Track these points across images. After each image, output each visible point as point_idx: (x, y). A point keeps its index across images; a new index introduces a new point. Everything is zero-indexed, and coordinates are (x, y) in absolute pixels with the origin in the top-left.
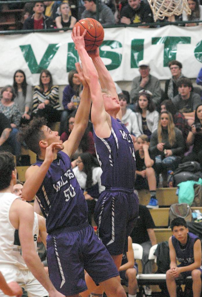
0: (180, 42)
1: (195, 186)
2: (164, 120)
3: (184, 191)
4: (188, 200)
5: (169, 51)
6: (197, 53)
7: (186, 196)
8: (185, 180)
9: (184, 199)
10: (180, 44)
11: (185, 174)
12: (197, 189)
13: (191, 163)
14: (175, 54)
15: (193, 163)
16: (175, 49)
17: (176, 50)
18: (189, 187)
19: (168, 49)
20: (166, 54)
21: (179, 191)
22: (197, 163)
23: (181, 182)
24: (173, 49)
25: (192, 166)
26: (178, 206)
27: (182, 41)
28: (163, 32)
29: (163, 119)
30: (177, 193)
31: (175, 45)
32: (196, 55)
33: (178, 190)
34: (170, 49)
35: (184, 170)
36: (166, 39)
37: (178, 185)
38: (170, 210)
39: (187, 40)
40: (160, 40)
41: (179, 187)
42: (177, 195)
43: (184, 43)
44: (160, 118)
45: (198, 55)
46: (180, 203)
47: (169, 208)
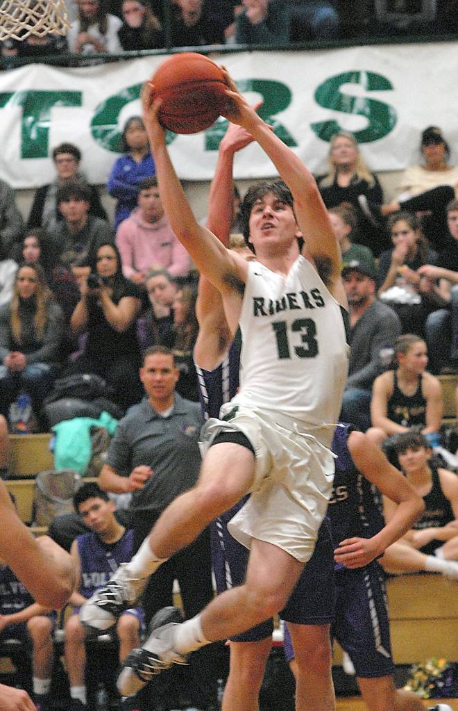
0: (59, 103)
1: (93, 431)
2: (26, 283)
3: (68, 443)
4: (76, 463)
5: (33, 123)
6: (97, 127)
7: (71, 453)
8: (69, 417)
9: (69, 460)
10: (58, 106)
11: (69, 404)
12: (96, 436)
13: (81, 378)
14: (47, 129)
15: (87, 377)
16: (47, 118)
17: (48, 121)
18: (79, 433)
19: (30, 119)
20: (25, 131)
21: (55, 442)
22: (97, 378)
23: (59, 421)
24: (41, 119)
25: (86, 385)
26: (53, 477)
27: (63, 100)
28: (19, 80)
29: (22, 279)
30: (51, 445)
31: (47, 109)
32: (94, 133)
33: (52, 440)
34: (36, 120)
35: (67, 393)
36: (25, 96)
37: (55, 428)
38: (36, 486)
39: (74, 98)
40: (12, 99)
41: (55, 434)
42: (53, 451)
43: (66, 105)
44: (18, 278)
45: (99, 133)
46: (59, 469)
47: (32, 482)
